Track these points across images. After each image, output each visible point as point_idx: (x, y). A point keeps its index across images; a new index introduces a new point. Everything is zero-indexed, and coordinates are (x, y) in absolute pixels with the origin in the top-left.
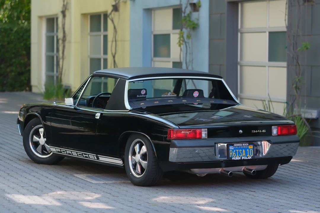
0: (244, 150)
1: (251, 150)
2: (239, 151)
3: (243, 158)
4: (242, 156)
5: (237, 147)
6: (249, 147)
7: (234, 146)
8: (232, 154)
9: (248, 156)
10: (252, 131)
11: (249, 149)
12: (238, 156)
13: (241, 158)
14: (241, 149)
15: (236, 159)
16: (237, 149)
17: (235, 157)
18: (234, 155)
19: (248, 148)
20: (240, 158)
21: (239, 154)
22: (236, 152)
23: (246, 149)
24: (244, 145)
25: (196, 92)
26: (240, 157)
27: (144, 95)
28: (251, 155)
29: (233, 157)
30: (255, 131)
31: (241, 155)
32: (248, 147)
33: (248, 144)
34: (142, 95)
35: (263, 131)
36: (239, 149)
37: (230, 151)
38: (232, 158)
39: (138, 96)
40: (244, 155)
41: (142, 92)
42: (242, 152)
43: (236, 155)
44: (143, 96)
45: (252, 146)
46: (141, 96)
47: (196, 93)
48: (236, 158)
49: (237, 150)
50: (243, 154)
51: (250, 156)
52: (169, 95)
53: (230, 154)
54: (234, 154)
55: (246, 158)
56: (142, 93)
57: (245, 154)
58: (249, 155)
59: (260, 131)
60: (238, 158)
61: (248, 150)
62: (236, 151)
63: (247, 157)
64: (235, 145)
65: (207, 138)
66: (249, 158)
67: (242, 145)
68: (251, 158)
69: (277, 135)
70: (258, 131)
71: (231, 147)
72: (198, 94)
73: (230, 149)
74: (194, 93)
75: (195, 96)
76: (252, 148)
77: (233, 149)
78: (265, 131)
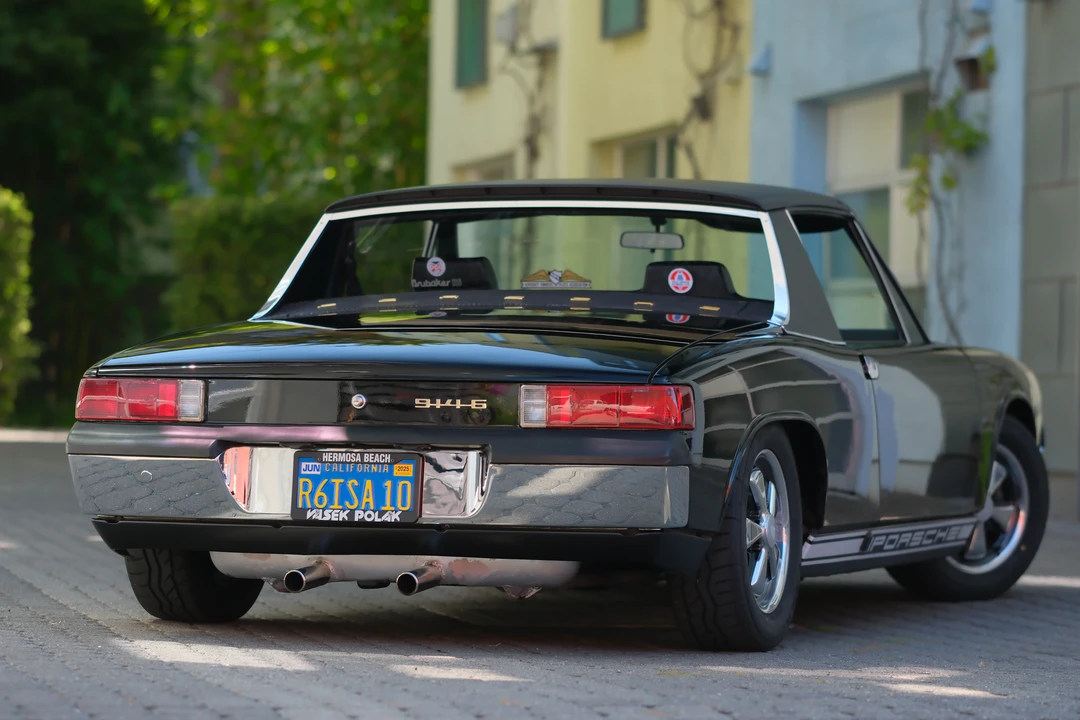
0: (369, 484)
1: (405, 486)
2: (343, 488)
3: (359, 515)
4: (358, 508)
5: (335, 467)
7: (321, 461)
8: (307, 494)
9: (387, 507)
10: (417, 401)
11: (395, 481)
12: (336, 506)
13: (352, 513)
14: (354, 475)
15: (327, 518)
16: (337, 475)
17: (324, 509)
18: (320, 502)
19: (390, 476)
20: (343, 516)
21: (344, 495)
22: (329, 489)
23: (378, 480)
24: (367, 458)
25: (680, 271)
26: (344, 509)
27: (440, 278)
28: (404, 505)
29: (314, 507)
30: (433, 402)
31: (351, 501)
32: (391, 470)
33: (388, 458)
34: (432, 278)
35: (473, 404)
36: (346, 476)
37: (301, 481)
38: (305, 510)
39: (415, 283)
40: (367, 503)
41: (430, 267)
42: (359, 490)
43: (331, 501)
44: (437, 283)
45: (411, 467)
46: (427, 284)
47: (680, 277)
48: (327, 512)
49: (337, 482)
50: (365, 500)
51: (397, 510)
52: (556, 281)
53: (302, 493)
54: (318, 493)
55: (375, 518)
56: (431, 273)
57: (371, 500)
58: (393, 503)
59: (458, 405)
60: (335, 515)
61: (388, 484)
62: (329, 482)
63: (381, 514)
64: (326, 457)
65: (200, 418)
66: (386, 518)
67: (362, 458)
68: (398, 519)
69: (544, 425)
70: (448, 403)
71: (307, 466)
72: (688, 278)
73: (303, 472)
74: (673, 278)
75: (677, 288)
76: (411, 475)
77: (316, 472)
78: (484, 406)
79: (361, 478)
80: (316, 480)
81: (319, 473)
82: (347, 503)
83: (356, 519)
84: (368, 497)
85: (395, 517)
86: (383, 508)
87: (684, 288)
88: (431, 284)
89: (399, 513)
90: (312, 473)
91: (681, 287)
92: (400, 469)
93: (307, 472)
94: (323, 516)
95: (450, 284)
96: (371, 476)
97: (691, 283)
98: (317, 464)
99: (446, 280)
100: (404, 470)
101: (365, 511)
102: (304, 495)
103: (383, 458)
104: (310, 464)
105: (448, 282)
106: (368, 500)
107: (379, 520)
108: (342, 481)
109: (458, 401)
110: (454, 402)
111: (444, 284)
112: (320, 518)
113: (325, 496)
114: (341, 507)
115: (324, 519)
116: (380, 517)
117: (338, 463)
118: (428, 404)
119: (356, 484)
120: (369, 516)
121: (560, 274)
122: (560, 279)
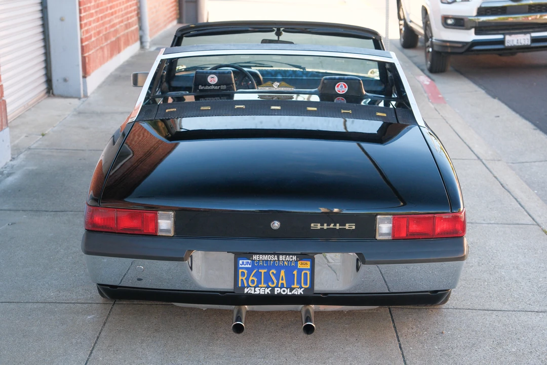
0: (283, 273)
1: (306, 274)
2: (266, 274)
3: (277, 291)
4: (276, 287)
5: (261, 263)
6: (300, 265)
7: (252, 260)
8: (244, 278)
10: (312, 225)
12: (262, 285)
13: (273, 290)
14: (274, 267)
15: (257, 292)
16: (263, 267)
17: (255, 287)
19: (295, 268)
20: (268, 291)
21: (268, 279)
22: (258, 275)
23: (289, 269)
24: (281, 258)
25: (342, 83)
26: (268, 287)
27: (215, 85)
28: (306, 283)
29: (249, 286)
30: (322, 225)
31: (273, 283)
32: (296, 265)
33: (295, 258)
34: (210, 85)
35: (347, 226)
36: (269, 268)
37: (240, 271)
38: (243, 288)
39: (201, 87)
40: (282, 284)
41: (209, 79)
42: (277, 276)
43: (259, 282)
44: (213, 87)
45: (309, 263)
46: (207, 88)
47: (342, 86)
48: (257, 289)
49: (263, 271)
51: (301, 288)
52: (276, 87)
53: (240, 278)
54: (251, 278)
55: (288, 292)
56: (210, 82)
57: (284, 282)
58: (299, 282)
59: (338, 227)
60: (262, 290)
61: (295, 272)
62: (258, 271)
63: (292, 290)
64: (255, 257)
65: (172, 234)
66: (295, 292)
67: (278, 258)
68: (302, 293)
69: (390, 237)
70: (332, 226)
71: (243, 263)
72: (345, 87)
73: (240, 266)
74: (338, 87)
75: (339, 91)
76: (309, 267)
77: (249, 266)
78: (354, 227)
79: (279, 269)
80: (250, 270)
81: (250, 266)
82: (270, 284)
83: (276, 293)
84: (282, 280)
85: (300, 291)
86: (293, 286)
87: (343, 91)
88: (209, 88)
89: (303, 289)
90: (246, 266)
91: (341, 91)
92: (302, 264)
93: (243, 266)
94: (255, 291)
95: (220, 88)
96: (284, 267)
97: (347, 89)
98: (249, 261)
99: (218, 86)
100: (305, 265)
101: (281, 288)
102: (242, 280)
103: (291, 258)
104: (245, 261)
105: (219, 87)
106: (282, 282)
107: (290, 293)
108: (266, 271)
109: (338, 225)
110: (335, 225)
111: (216, 88)
112: (253, 292)
113: (256, 280)
114: (265, 286)
116: (290, 291)
117: (263, 261)
118: (319, 226)
119: (275, 272)
120: (284, 291)
121: (278, 84)
122: (279, 86)
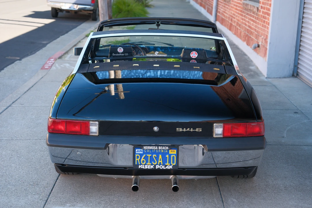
0: (160, 156)
1: (173, 157)
2: (151, 157)
3: (157, 167)
4: (157, 164)
6: (170, 152)
7: (143, 149)
8: (138, 160)
9: (168, 164)
10: (177, 129)
11: (170, 155)
12: (149, 163)
13: (155, 167)
14: (155, 153)
15: (146, 168)
16: (149, 153)
18: (143, 162)
20: (152, 167)
21: (152, 160)
22: (146, 158)
23: (164, 155)
24: (160, 148)
25: (194, 52)
27: (121, 53)
28: (173, 162)
29: (141, 164)
30: (183, 129)
31: (154, 162)
32: (168, 152)
33: (167, 148)
35: (197, 130)
36: (152, 154)
37: (136, 155)
38: (138, 165)
39: (113, 54)
41: (118, 50)
42: (157, 158)
43: (147, 162)
44: (120, 54)
45: (175, 151)
46: (117, 55)
47: (194, 54)
48: (146, 166)
49: (149, 155)
50: (159, 162)
52: (157, 54)
53: (136, 159)
54: (142, 160)
55: (163, 167)
56: (119, 52)
58: (170, 162)
59: (192, 130)
60: (149, 167)
61: (167, 156)
62: (146, 156)
64: (145, 148)
65: (97, 134)
66: (167, 167)
67: (158, 148)
69: (222, 136)
70: (188, 129)
71: (138, 151)
72: (196, 54)
74: (192, 54)
75: (193, 57)
76: (176, 153)
77: (141, 153)
78: (201, 130)
79: (158, 154)
80: (141, 155)
81: (142, 153)
82: (153, 163)
83: (157, 168)
84: (160, 160)
85: (171, 167)
86: (166, 164)
87: (195, 57)
89: (172, 166)
90: (140, 153)
91: (194, 56)
92: (171, 151)
93: (138, 153)
94: (145, 167)
96: (161, 153)
97: (197, 55)
98: (142, 150)
100: (173, 152)
101: (159, 165)
103: (165, 148)
104: (139, 150)
105: (124, 54)
107: (165, 168)
109: (192, 129)
110: (190, 129)
111: (122, 55)
112: (143, 168)
113: (145, 160)
114: (151, 164)
115: (145, 168)
117: (149, 150)
118: (181, 130)
119: (156, 156)
120: (161, 167)
121: (158, 52)
122: (158, 54)
